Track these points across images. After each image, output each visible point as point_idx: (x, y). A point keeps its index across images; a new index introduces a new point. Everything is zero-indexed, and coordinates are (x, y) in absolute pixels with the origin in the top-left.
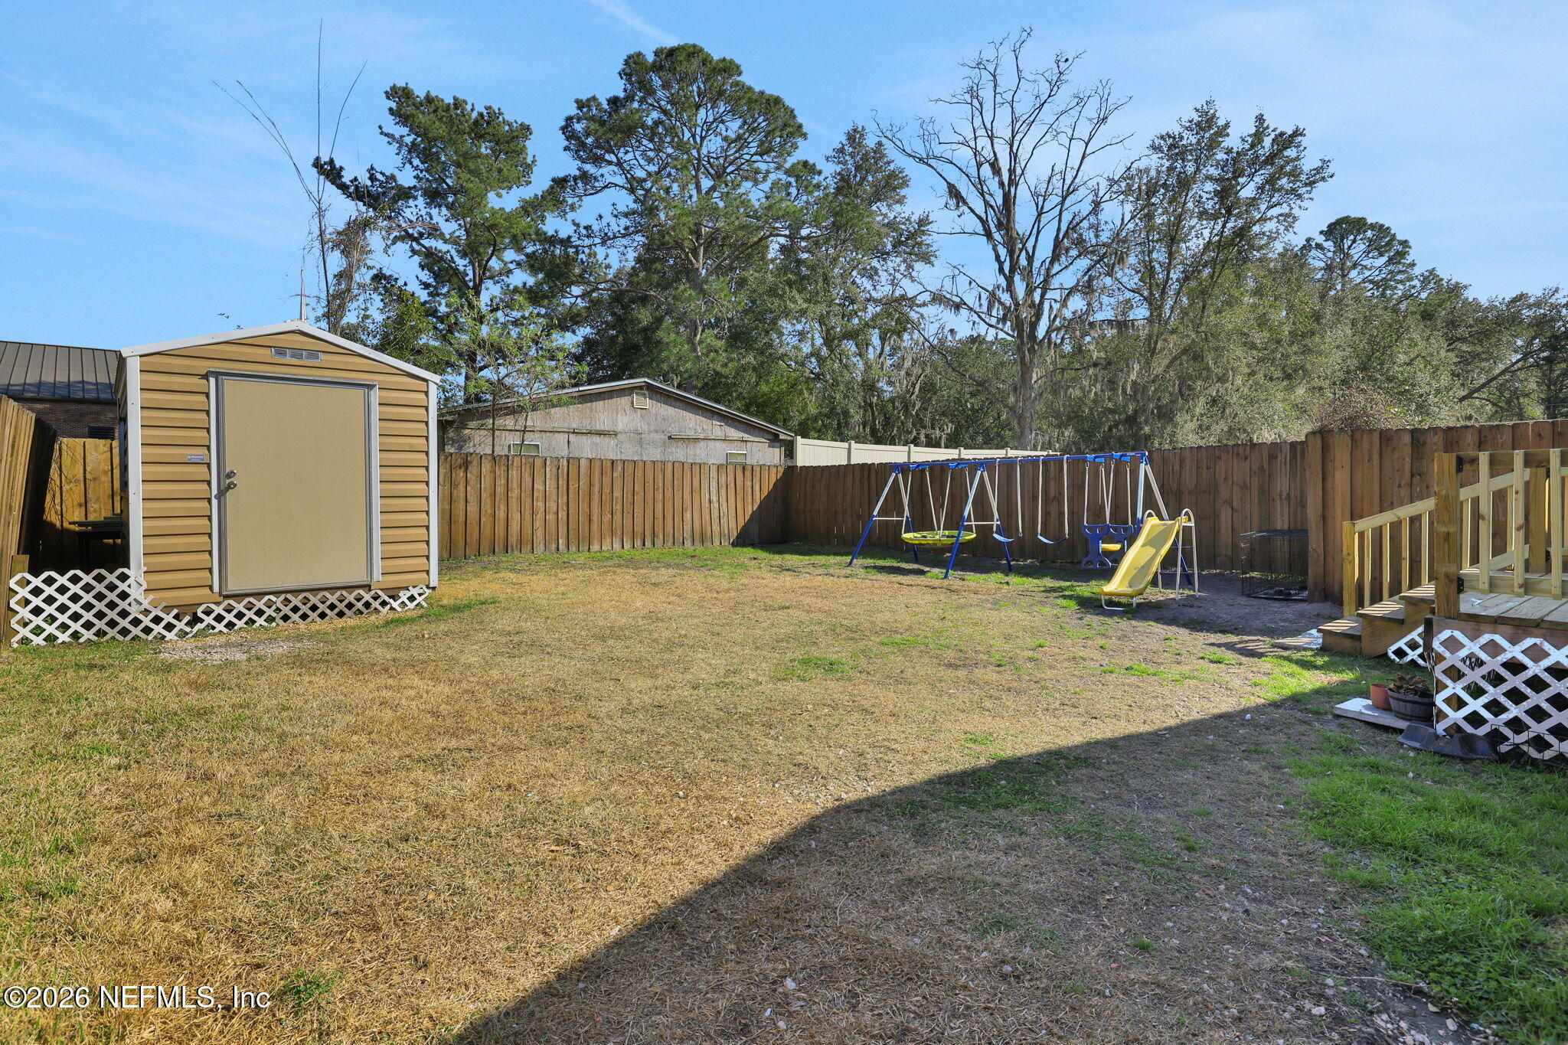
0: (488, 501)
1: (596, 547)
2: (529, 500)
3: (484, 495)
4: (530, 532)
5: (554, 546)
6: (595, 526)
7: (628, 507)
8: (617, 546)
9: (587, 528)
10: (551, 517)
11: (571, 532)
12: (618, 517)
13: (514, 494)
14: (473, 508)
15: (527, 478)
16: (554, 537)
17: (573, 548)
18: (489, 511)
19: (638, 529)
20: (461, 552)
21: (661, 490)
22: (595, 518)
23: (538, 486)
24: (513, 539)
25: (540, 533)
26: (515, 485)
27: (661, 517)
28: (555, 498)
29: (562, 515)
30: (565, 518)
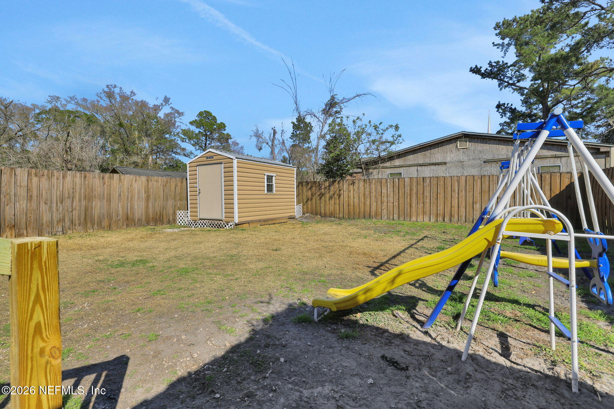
0: (363, 197)
1: (414, 219)
2: (380, 197)
3: (360, 195)
4: (380, 211)
5: (391, 217)
6: (414, 209)
7: (433, 200)
8: (426, 219)
9: (409, 210)
10: (390, 204)
11: (400, 212)
12: (427, 205)
13: (373, 194)
14: (356, 200)
15: (379, 188)
16: (392, 213)
17: (401, 218)
18: (363, 202)
19: (441, 212)
20: (352, 217)
21: (456, 192)
22: (414, 205)
23: (384, 191)
24: (373, 213)
25: (385, 211)
26: (373, 191)
27: (456, 206)
28: (393, 196)
29: (396, 204)
30: (397, 205)
